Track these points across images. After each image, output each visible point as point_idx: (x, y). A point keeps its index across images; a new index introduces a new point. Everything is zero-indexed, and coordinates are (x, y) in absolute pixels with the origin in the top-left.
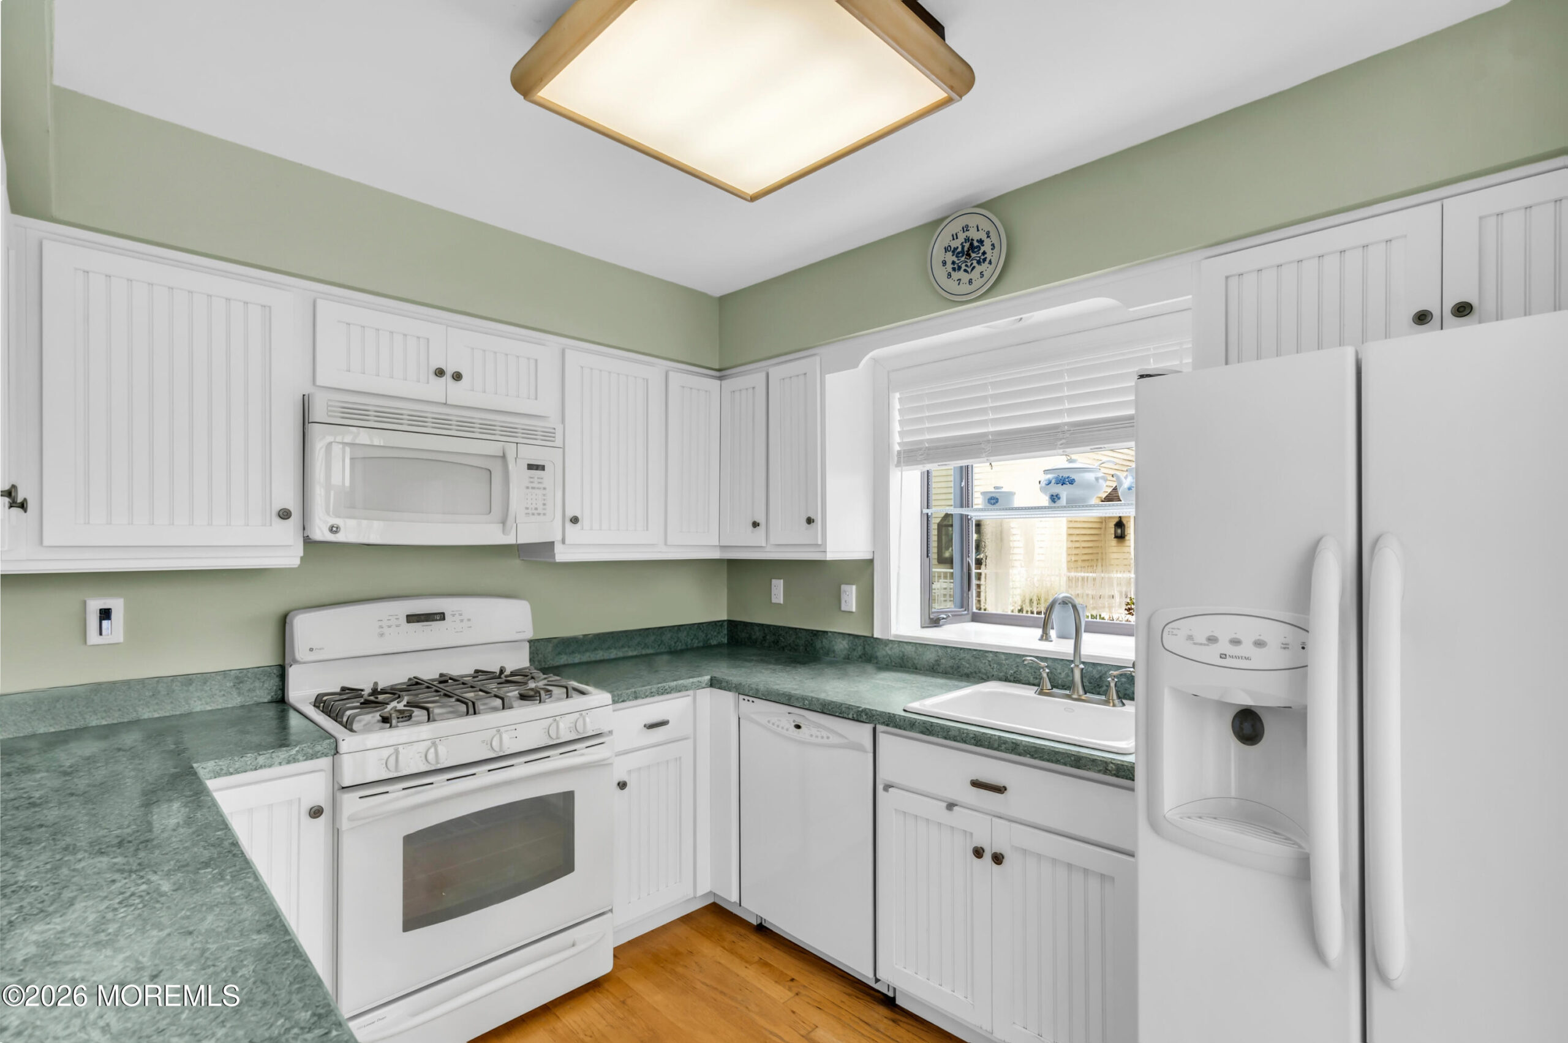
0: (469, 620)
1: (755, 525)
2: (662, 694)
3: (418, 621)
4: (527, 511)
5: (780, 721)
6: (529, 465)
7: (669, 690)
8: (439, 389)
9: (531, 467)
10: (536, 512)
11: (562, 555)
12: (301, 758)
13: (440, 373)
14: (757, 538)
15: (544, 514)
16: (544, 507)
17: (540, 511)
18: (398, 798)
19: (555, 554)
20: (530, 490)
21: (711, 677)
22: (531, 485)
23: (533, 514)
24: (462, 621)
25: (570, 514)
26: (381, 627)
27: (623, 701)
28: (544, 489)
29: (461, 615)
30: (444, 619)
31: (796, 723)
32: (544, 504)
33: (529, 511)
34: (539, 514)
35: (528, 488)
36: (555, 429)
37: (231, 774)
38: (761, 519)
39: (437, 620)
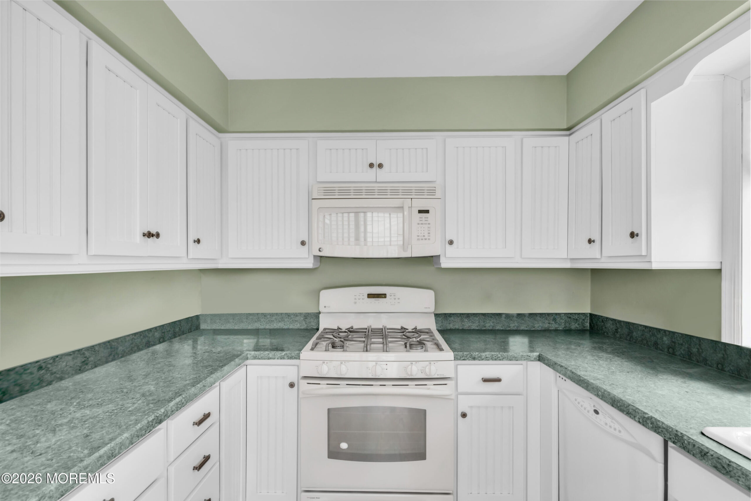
0: (399, 299)
1: (590, 241)
2: (496, 360)
3: (373, 298)
4: (418, 238)
5: (583, 402)
6: (419, 210)
7: (501, 358)
8: (371, 175)
9: (420, 212)
10: (424, 238)
11: (445, 263)
12: (286, 358)
13: (371, 165)
14: (593, 251)
15: (429, 239)
16: (429, 235)
17: (426, 237)
18: (323, 388)
19: (440, 263)
20: (420, 225)
21: (539, 354)
22: (421, 222)
23: (422, 239)
24: (395, 299)
25: (448, 238)
26: (355, 299)
27: (464, 360)
28: (429, 224)
29: (395, 296)
30: (385, 297)
31: (595, 408)
32: (429, 233)
33: (420, 238)
34: (426, 239)
35: (419, 224)
36: (435, 187)
37: (260, 359)
38: (596, 236)
39: (383, 298)
